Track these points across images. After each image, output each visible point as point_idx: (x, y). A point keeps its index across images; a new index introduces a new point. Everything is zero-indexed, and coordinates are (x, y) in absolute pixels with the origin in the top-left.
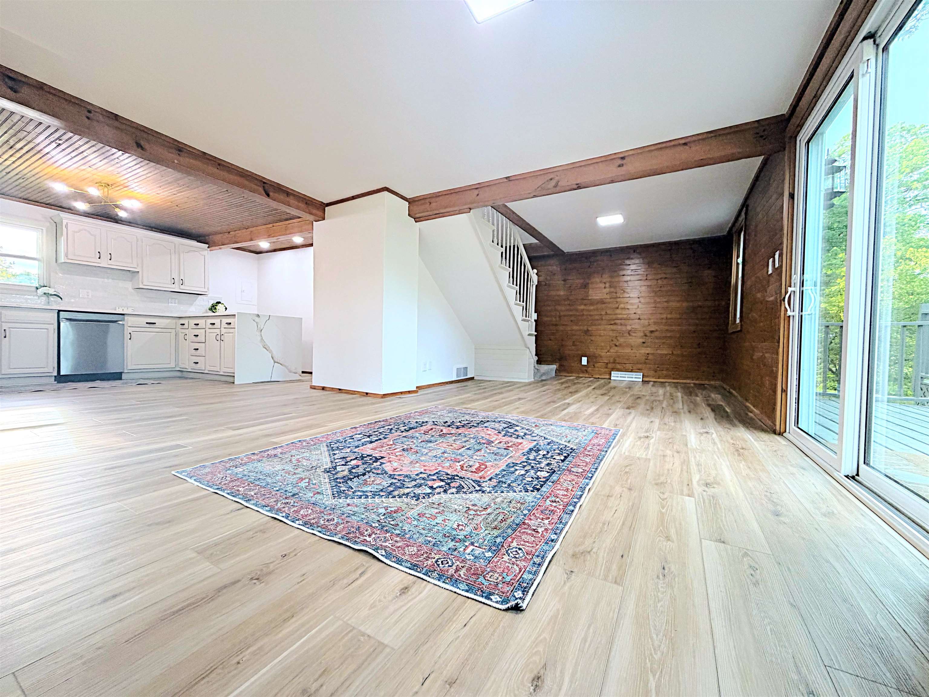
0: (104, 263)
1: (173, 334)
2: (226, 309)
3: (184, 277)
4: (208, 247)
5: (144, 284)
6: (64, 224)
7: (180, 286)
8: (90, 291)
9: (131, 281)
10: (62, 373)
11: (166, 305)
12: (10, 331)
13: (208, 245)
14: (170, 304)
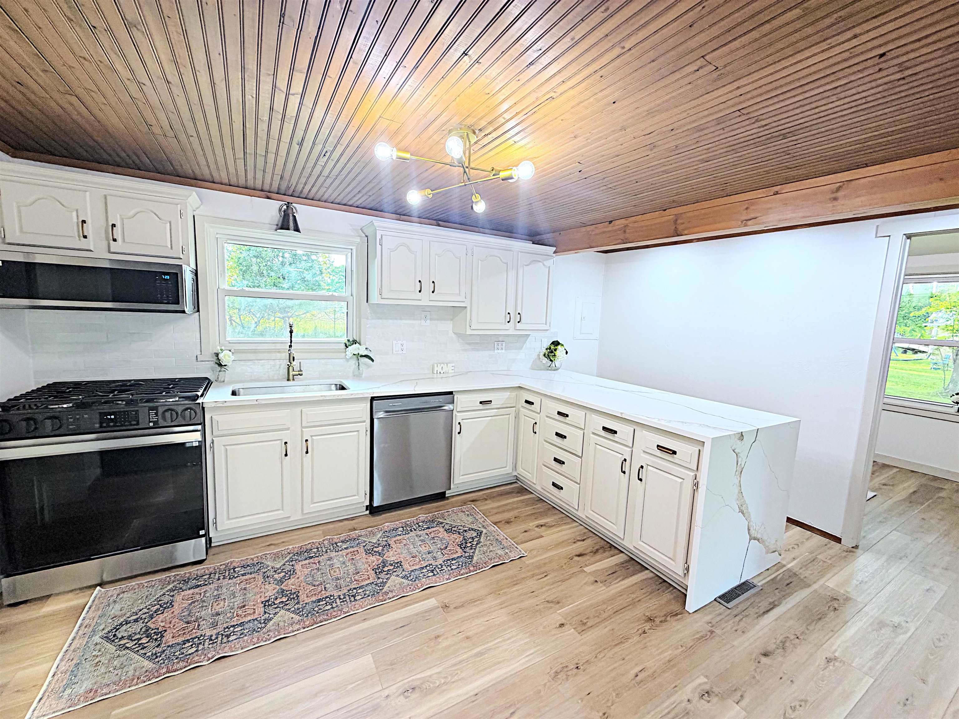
0: (425, 299)
1: (512, 417)
2: (567, 353)
3: (522, 310)
4: (555, 252)
5: (473, 327)
6: (378, 237)
7: (515, 326)
8: (404, 342)
9: (452, 320)
10: (375, 504)
11: (491, 353)
12: (312, 440)
13: (554, 249)
14: (496, 351)
